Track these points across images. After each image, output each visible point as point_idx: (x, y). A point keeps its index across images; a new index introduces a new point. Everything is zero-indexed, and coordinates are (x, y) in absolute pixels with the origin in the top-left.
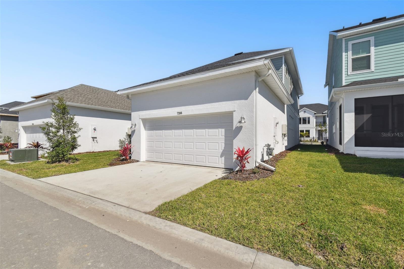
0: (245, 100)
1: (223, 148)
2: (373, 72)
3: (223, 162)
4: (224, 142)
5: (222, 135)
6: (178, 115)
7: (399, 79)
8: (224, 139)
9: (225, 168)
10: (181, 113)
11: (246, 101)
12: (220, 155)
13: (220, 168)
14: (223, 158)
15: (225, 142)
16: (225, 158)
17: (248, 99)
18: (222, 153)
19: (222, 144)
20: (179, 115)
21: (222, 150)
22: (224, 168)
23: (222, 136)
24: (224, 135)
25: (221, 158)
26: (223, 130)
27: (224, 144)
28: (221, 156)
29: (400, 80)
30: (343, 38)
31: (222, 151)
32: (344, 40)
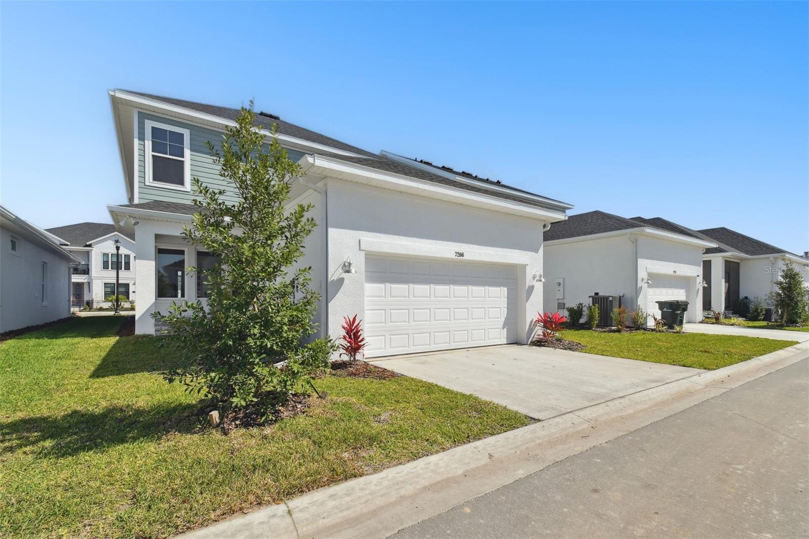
1: (505, 316)
3: (506, 336)
4: (506, 306)
6: (456, 257)
8: (507, 302)
9: (508, 343)
10: (462, 255)
11: (537, 254)
12: (502, 326)
13: (502, 345)
14: (505, 329)
16: (507, 329)
18: (504, 322)
20: (459, 258)
22: (506, 343)
23: (504, 297)
24: (507, 296)
25: (503, 330)
26: (506, 289)
27: (506, 309)
31: (504, 319)
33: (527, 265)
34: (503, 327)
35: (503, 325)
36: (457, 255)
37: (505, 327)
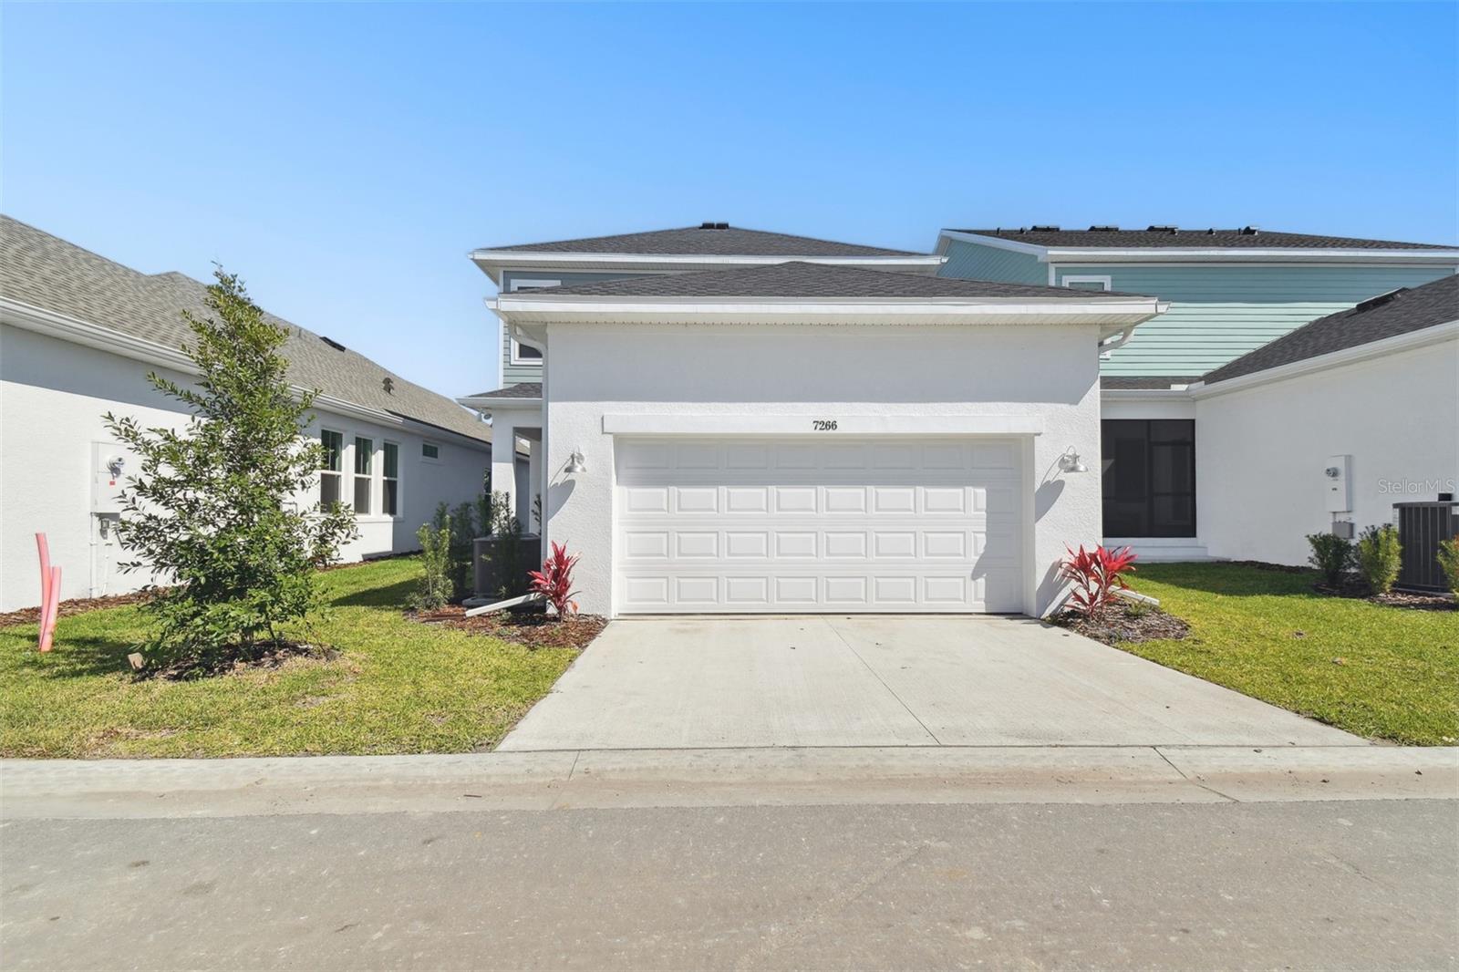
0: (1071, 404)
1: (981, 551)
2: (1108, 359)
3: (982, 594)
4: (985, 530)
5: (979, 507)
6: (818, 431)
7: (1172, 386)
8: (985, 521)
9: (990, 611)
10: (833, 425)
11: (1074, 407)
12: (971, 572)
13: (971, 614)
14: (981, 581)
15: (987, 530)
16: (986, 580)
17: (1080, 404)
18: (977, 564)
19: (978, 535)
20: (825, 431)
21: (976, 554)
22: (984, 611)
23: (977, 509)
24: (985, 507)
25: (973, 582)
26: (982, 492)
27: (984, 535)
28: (975, 576)
29: (1176, 388)
30: (1052, 263)
31: (978, 558)
32: (1054, 269)
33: (1039, 434)
34: (973, 575)
35: (974, 571)
36: (819, 427)
37: (980, 576)
